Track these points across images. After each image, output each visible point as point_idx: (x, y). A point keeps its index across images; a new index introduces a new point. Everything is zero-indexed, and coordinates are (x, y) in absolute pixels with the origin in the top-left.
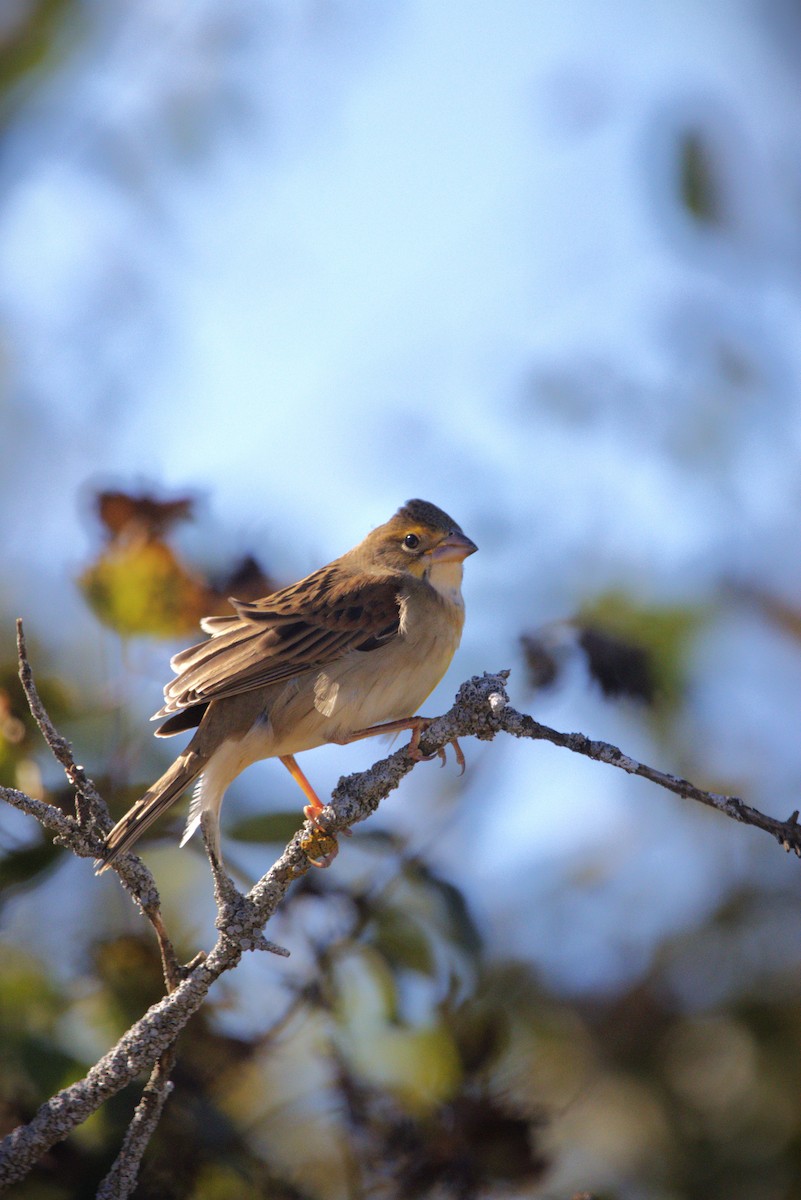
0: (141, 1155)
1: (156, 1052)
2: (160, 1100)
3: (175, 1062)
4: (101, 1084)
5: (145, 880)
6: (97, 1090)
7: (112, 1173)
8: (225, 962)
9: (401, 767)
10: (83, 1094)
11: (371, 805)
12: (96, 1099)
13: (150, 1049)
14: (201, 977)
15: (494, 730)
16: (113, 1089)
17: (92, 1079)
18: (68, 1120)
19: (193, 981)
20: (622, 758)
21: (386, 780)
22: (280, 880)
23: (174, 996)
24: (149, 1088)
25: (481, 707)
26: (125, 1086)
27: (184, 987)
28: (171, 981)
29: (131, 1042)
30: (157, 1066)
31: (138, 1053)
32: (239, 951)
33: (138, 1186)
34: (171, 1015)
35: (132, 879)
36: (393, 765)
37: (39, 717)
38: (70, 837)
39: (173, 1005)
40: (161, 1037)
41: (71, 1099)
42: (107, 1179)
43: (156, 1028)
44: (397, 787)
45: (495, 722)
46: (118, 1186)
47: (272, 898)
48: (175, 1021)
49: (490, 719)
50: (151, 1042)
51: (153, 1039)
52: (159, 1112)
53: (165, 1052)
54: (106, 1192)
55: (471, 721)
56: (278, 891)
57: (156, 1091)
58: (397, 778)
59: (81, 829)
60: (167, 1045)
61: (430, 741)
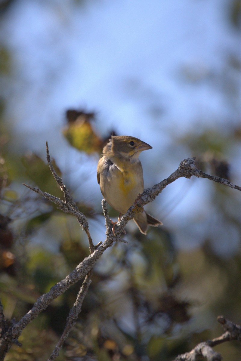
0: (82, 302)
1: (87, 272)
2: (88, 286)
3: (92, 274)
4: (70, 281)
5: (84, 220)
6: (69, 283)
7: (73, 307)
8: (108, 245)
9: (162, 186)
10: (64, 284)
11: (153, 198)
12: (68, 285)
13: (85, 271)
14: (101, 249)
15: (191, 175)
16: (73, 283)
17: (67, 280)
18: (60, 292)
19: (98, 250)
20: (230, 184)
21: (158, 190)
22: (125, 220)
23: (92, 255)
24: (84, 282)
25: (187, 168)
26: (77, 282)
27: (95, 252)
28: (91, 250)
29: (79, 269)
30: (87, 276)
31: (81, 272)
32: (112, 241)
33: (81, 311)
34: (91, 261)
35: (81, 219)
36: (160, 186)
37: (52, 171)
38: (62, 207)
39: (92, 257)
40: (88, 267)
41: (61, 285)
42: (72, 309)
43: (87, 264)
44: (161, 192)
45: (191, 173)
46: (76, 311)
47: (123, 226)
48: (92, 262)
49: (190, 172)
50: (85, 269)
51: (86, 268)
52: (88, 289)
54: (72, 313)
55: (184, 172)
56: (125, 223)
57: (87, 282)
58: (161, 189)
59: (66, 204)
60: (90, 270)
61: (171, 178)
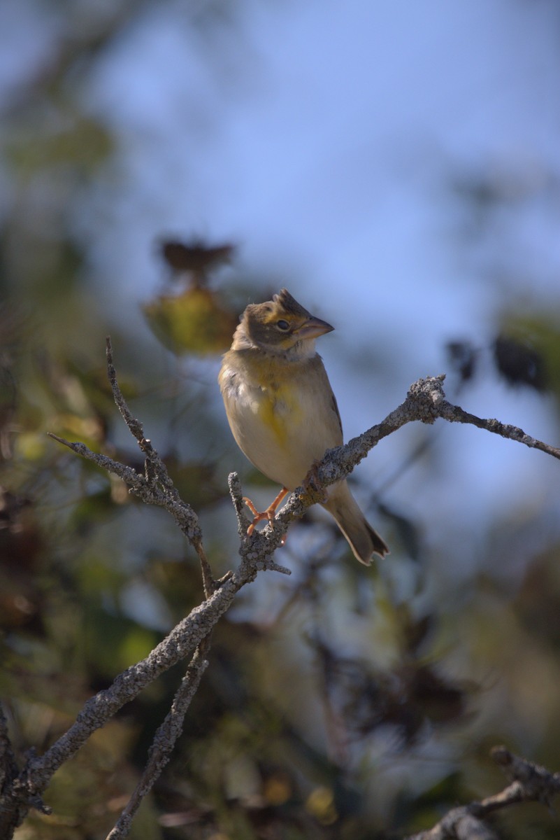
0: (185, 711)
1: (197, 640)
2: (199, 674)
3: (210, 647)
4: (158, 662)
5: (192, 520)
6: (156, 666)
7: (165, 723)
8: (246, 578)
9: (369, 442)
10: (146, 669)
11: (348, 469)
12: (155, 672)
13: (192, 638)
14: (229, 588)
15: (434, 417)
16: (167, 666)
17: (152, 659)
18: (135, 687)
19: (223, 591)
20: (524, 436)
21: (360, 452)
22: (284, 521)
23: (210, 601)
24: (191, 664)
25: (425, 401)
26: (175, 663)
27: (217, 595)
28: (208, 591)
29: (180, 634)
30: (197, 649)
31: (185, 641)
32: (255, 571)
33: (183, 733)
34: (207, 615)
35: (183, 519)
36: (363, 441)
37: (120, 405)
38: (140, 489)
39: (209, 607)
40: (201, 630)
41: (138, 672)
42: (162, 727)
43: (198, 624)
44: (366, 456)
45: (435, 411)
46: (169, 733)
47: (278, 534)
48: (210, 619)
49: (432, 409)
50: (193, 633)
51: (195, 631)
52: (198, 681)
53: (203, 640)
54: (161, 737)
55: (419, 410)
56: (283, 529)
57: (197, 667)
58: (367, 450)
59: (149, 484)
60: (204, 636)
61: (390, 424)
